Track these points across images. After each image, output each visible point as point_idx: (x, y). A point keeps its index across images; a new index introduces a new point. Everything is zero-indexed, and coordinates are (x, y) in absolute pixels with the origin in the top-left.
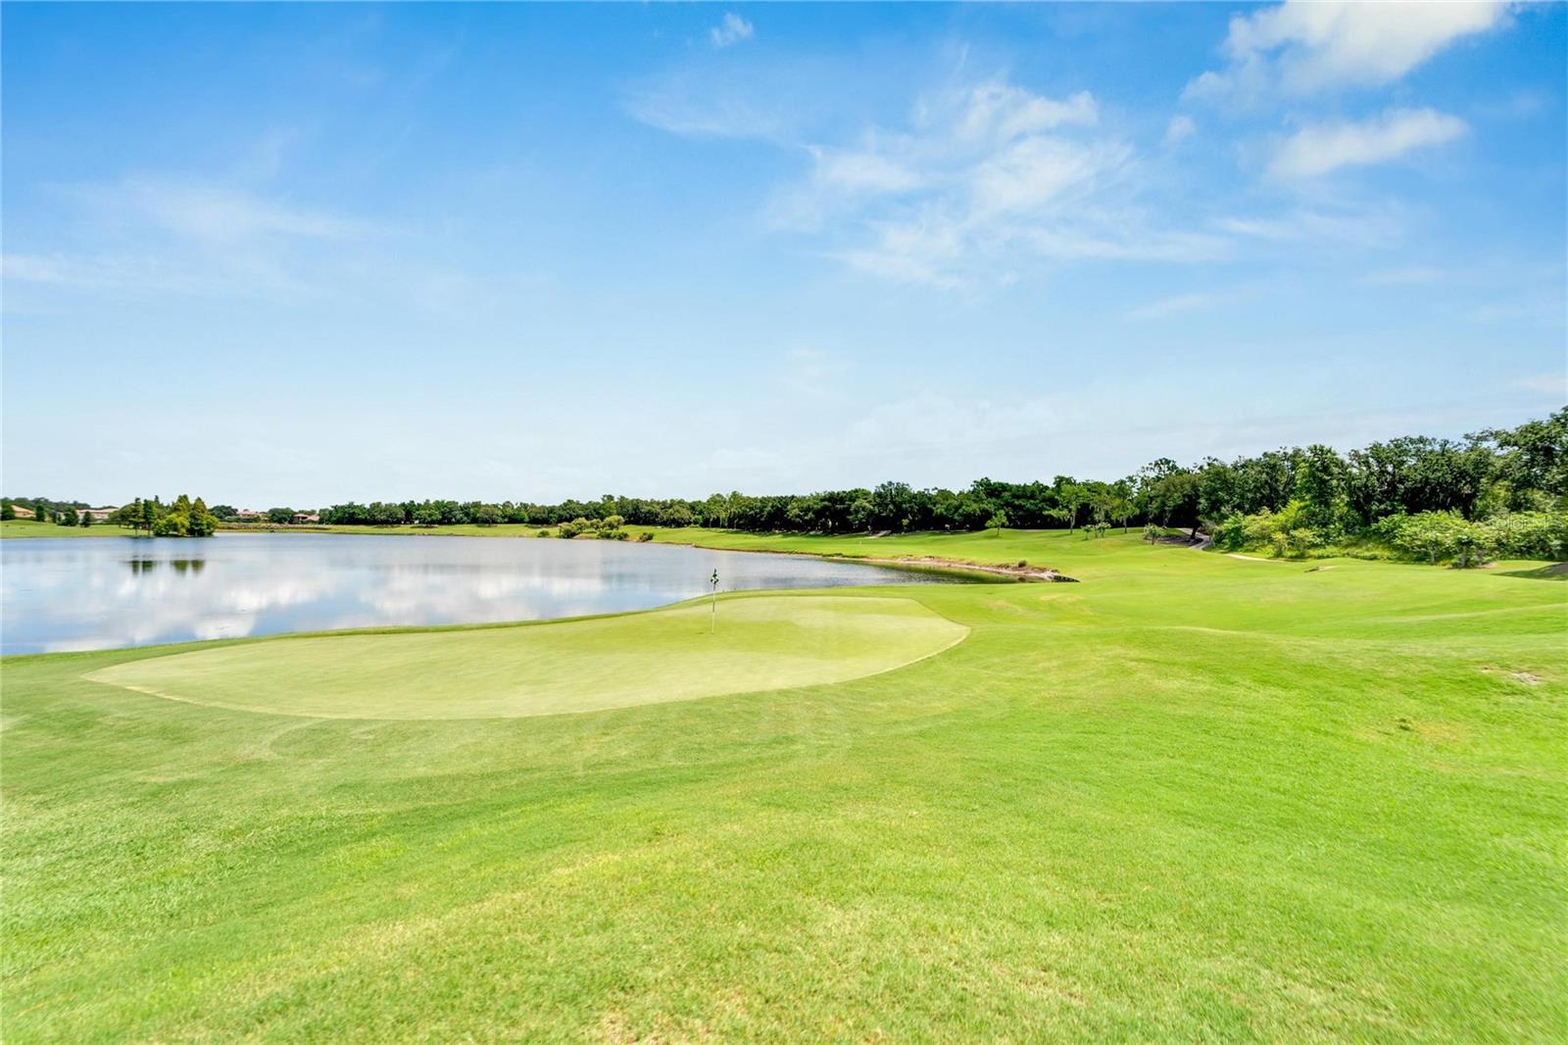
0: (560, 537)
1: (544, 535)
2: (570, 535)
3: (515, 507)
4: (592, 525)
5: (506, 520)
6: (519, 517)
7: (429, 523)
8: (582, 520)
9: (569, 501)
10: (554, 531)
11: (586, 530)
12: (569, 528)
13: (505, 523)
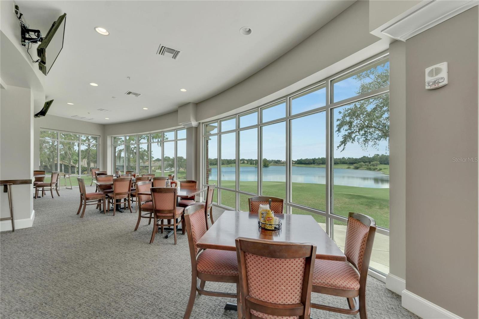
0: (353, 169)
1: (349, 168)
2: (357, 168)
3: (346, 159)
4: (365, 165)
5: (342, 163)
6: (345, 162)
7: (319, 164)
8: (362, 163)
9: (364, 156)
10: (352, 167)
11: (364, 167)
12: (356, 166)
13: (341, 164)
